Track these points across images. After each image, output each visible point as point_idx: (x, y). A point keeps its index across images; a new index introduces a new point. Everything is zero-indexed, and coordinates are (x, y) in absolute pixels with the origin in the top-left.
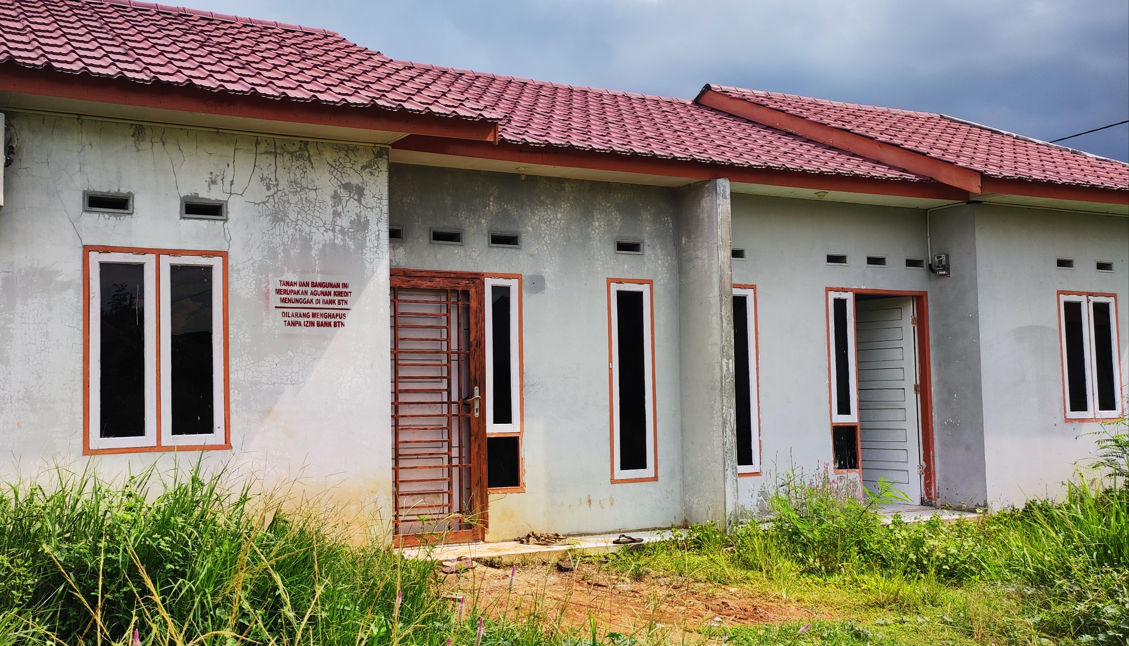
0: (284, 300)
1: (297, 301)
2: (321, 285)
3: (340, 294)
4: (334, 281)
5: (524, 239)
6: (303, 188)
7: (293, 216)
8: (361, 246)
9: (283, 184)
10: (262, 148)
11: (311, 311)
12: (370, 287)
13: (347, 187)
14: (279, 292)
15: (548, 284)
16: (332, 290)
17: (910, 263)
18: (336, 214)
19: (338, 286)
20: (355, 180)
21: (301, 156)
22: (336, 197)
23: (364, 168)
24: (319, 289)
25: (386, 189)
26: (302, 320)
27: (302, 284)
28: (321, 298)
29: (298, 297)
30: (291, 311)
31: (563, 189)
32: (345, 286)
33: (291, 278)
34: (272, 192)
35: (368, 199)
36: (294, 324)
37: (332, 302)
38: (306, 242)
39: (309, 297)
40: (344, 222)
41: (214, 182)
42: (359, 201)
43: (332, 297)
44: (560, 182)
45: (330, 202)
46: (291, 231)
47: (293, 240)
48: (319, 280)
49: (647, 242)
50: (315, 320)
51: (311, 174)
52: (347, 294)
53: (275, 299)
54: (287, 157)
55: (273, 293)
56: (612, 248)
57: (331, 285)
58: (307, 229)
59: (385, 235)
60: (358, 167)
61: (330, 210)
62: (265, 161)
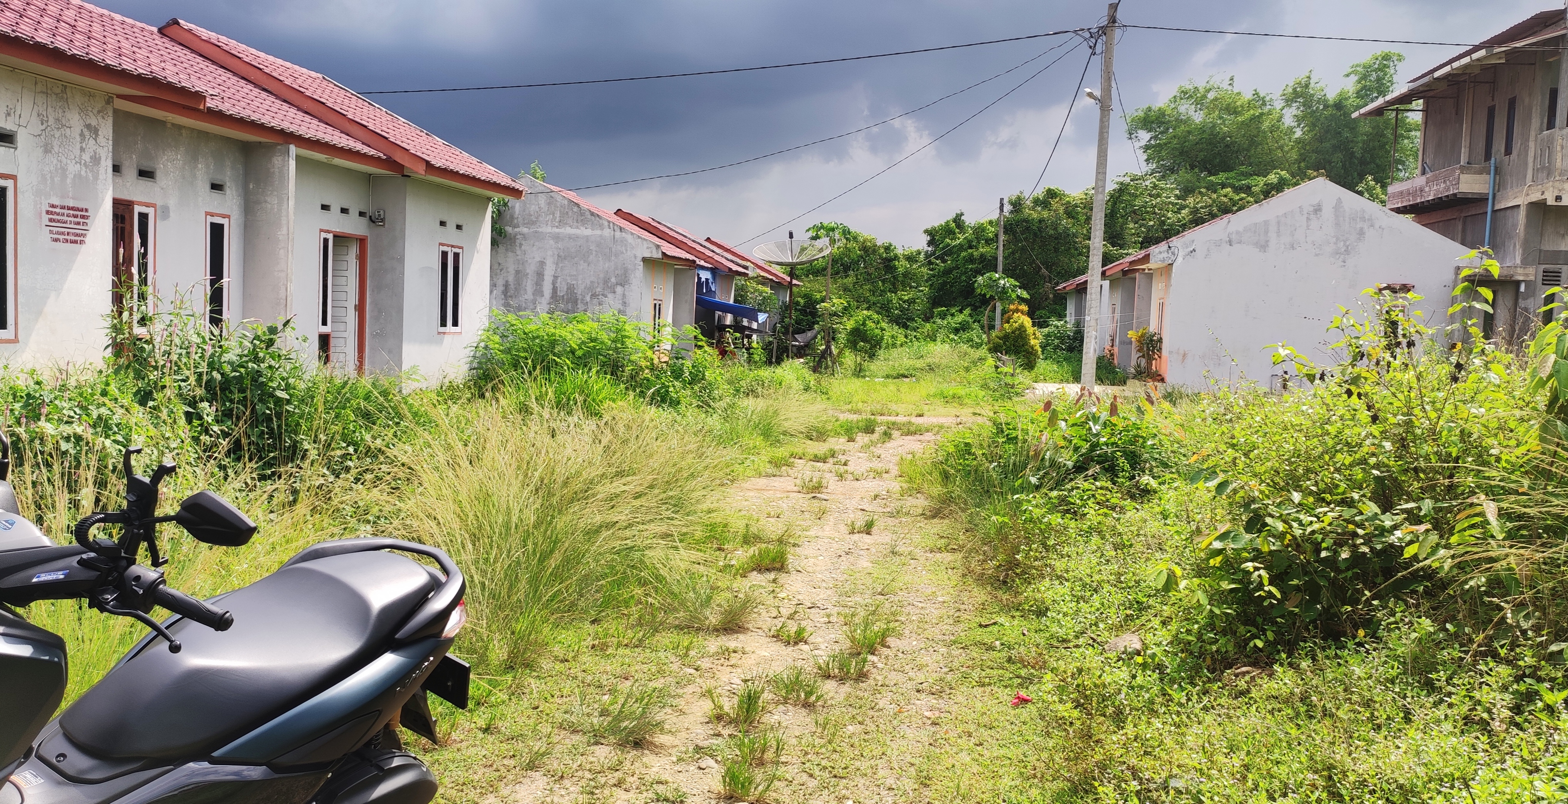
0: (50, 220)
1: (58, 221)
2: (72, 209)
3: (83, 217)
4: (80, 206)
5: (159, 174)
6: (63, 126)
7: (56, 149)
8: (96, 178)
9: (51, 121)
10: (39, 87)
11: (67, 230)
12: (101, 213)
13: (88, 126)
14: (48, 212)
15: (171, 214)
16: (79, 213)
17: (361, 214)
18: (82, 150)
19: (82, 210)
20: (94, 122)
21: (62, 98)
22: (82, 135)
23: (99, 112)
24: (71, 212)
25: (111, 131)
26: (61, 237)
27: (63, 208)
28: (73, 219)
29: (59, 218)
30: (55, 229)
31: (181, 134)
32: (87, 210)
33: (56, 202)
34: (43, 127)
35: (101, 139)
36: (56, 240)
37: (78, 223)
38: (64, 170)
39: (65, 218)
40: (86, 157)
41: (8, 114)
42: (95, 140)
43: (78, 220)
44: (180, 127)
45: (78, 139)
46: (55, 162)
47: (56, 170)
48: (71, 205)
49: (228, 184)
50: (69, 238)
51: (68, 115)
52: (87, 217)
53: (46, 218)
54: (54, 97)
55: (44, 213)
56: (208, 186)
57: (78, 209)
58: (64, 160)
59: (110, 169)
60: (95, 112)
61: (78, 146)
62: (40, 99)
